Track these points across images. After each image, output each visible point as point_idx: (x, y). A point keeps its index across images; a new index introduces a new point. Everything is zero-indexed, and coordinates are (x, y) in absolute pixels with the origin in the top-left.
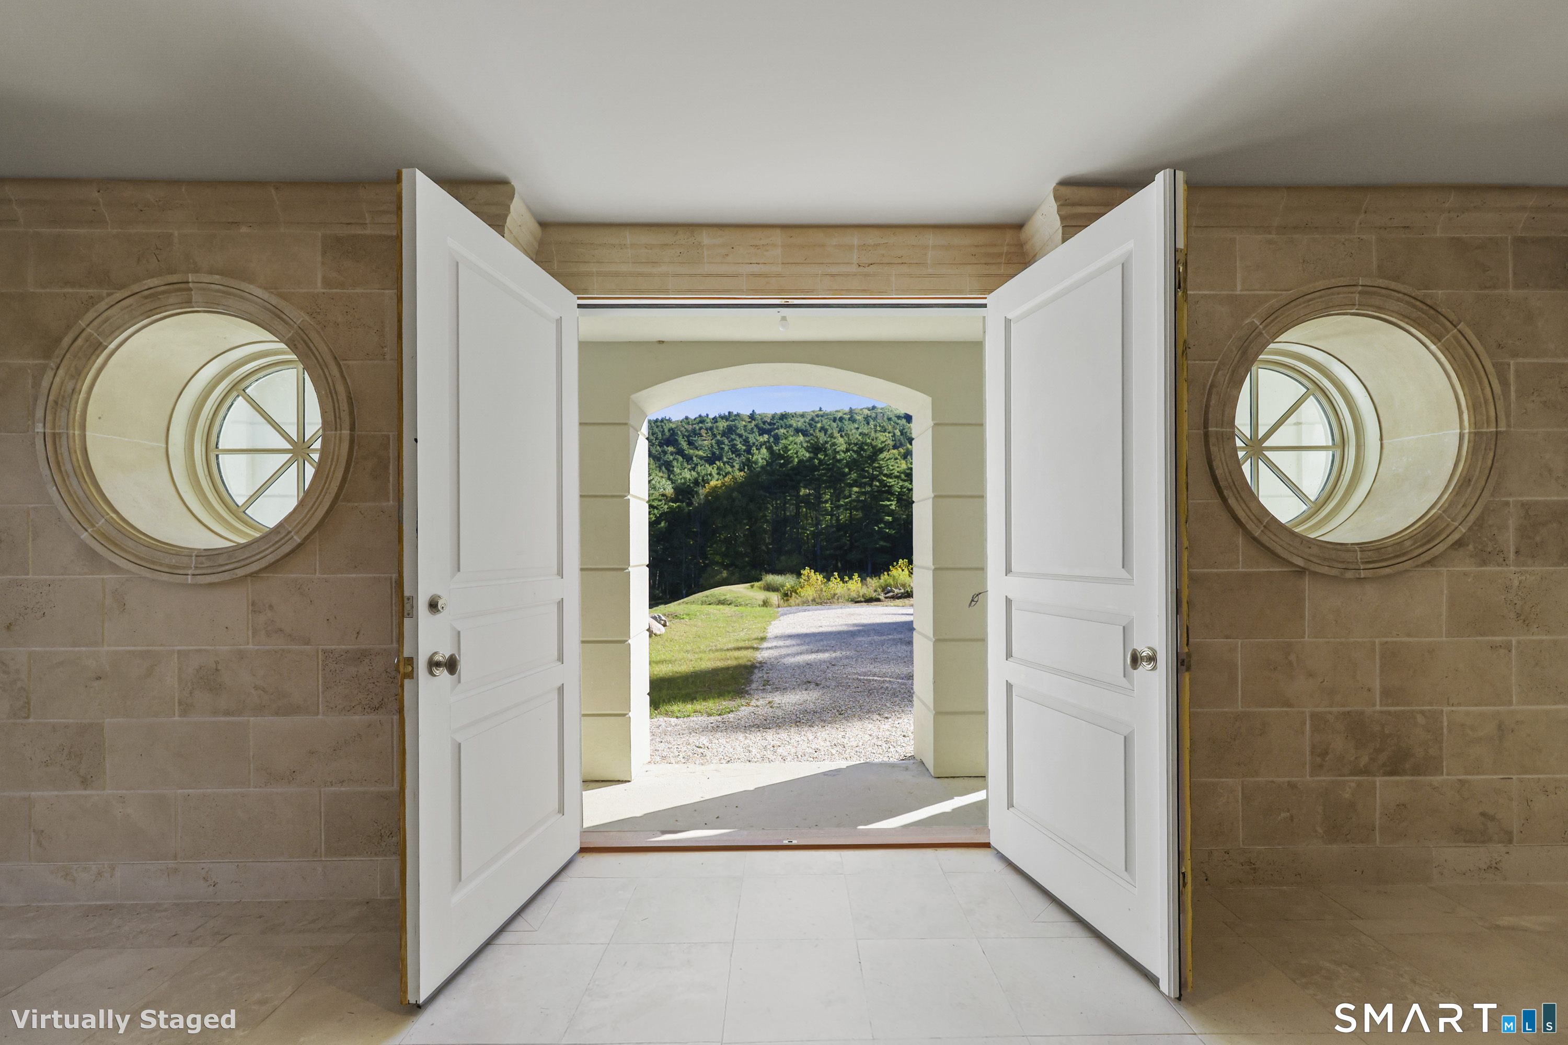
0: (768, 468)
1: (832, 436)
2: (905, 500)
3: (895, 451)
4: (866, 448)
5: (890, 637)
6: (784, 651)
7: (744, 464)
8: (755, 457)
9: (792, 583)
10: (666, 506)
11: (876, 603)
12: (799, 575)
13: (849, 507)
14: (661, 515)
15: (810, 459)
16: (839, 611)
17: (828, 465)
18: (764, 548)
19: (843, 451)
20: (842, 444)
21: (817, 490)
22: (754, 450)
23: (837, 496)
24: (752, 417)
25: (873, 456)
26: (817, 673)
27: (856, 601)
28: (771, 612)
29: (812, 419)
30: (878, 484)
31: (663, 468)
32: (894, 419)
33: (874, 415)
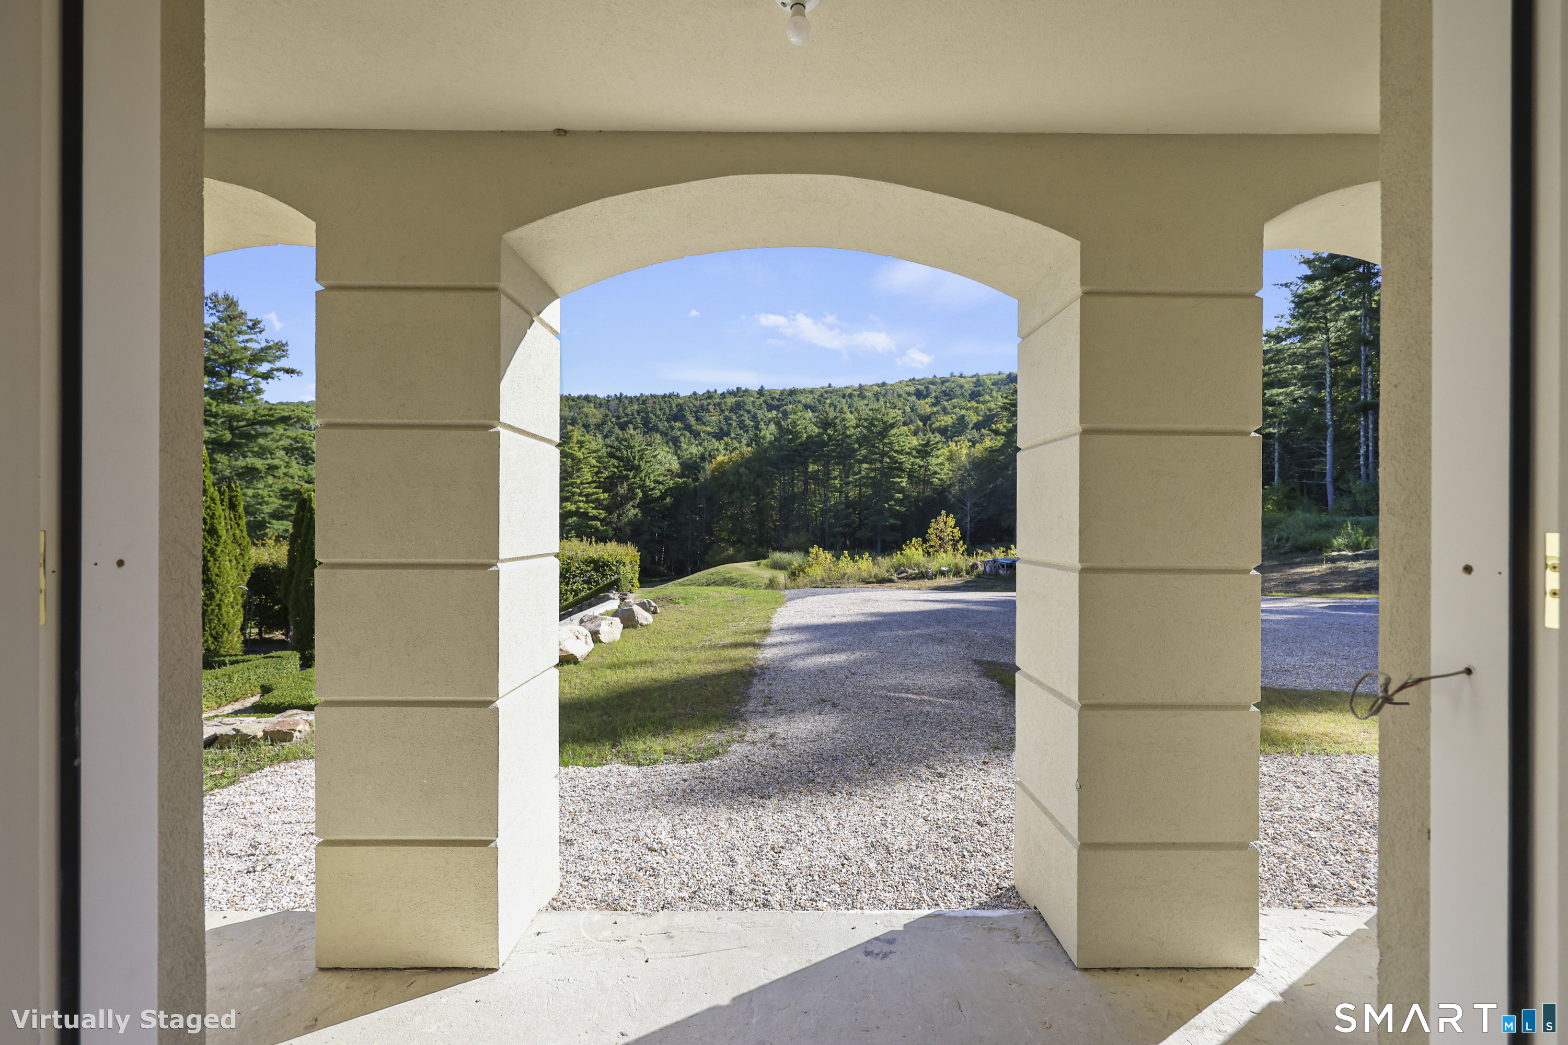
0: (776, 443)
1: (841, 411)
2: (916, 477)
3: (905, 428)
4: (876, 423)
5: (917, 631)
6: (792, 650)
7: (752, 440)
8: (763, 432)
9: (800, 561)
10: (672, 482)
11: (889, 584)
12: (807, 552)
13: (859, 484)
14: (666, 490)
15: (819, 435)
16: (852, 595)
17: (838, 441)
18: (771, 525)
19: (853, 427)
20: (851, 420)
21: (826, 466)
22: (762, 425)
23: (846, 473)
24: (761, 392)
25: (884, 431)
26: (833, 686)
27: (866, 582)
28: (777, 596)
29: (821, 396)
30: (888, 460)
31: (671, 444)
32: (904, 395)
33: (883, 392)
